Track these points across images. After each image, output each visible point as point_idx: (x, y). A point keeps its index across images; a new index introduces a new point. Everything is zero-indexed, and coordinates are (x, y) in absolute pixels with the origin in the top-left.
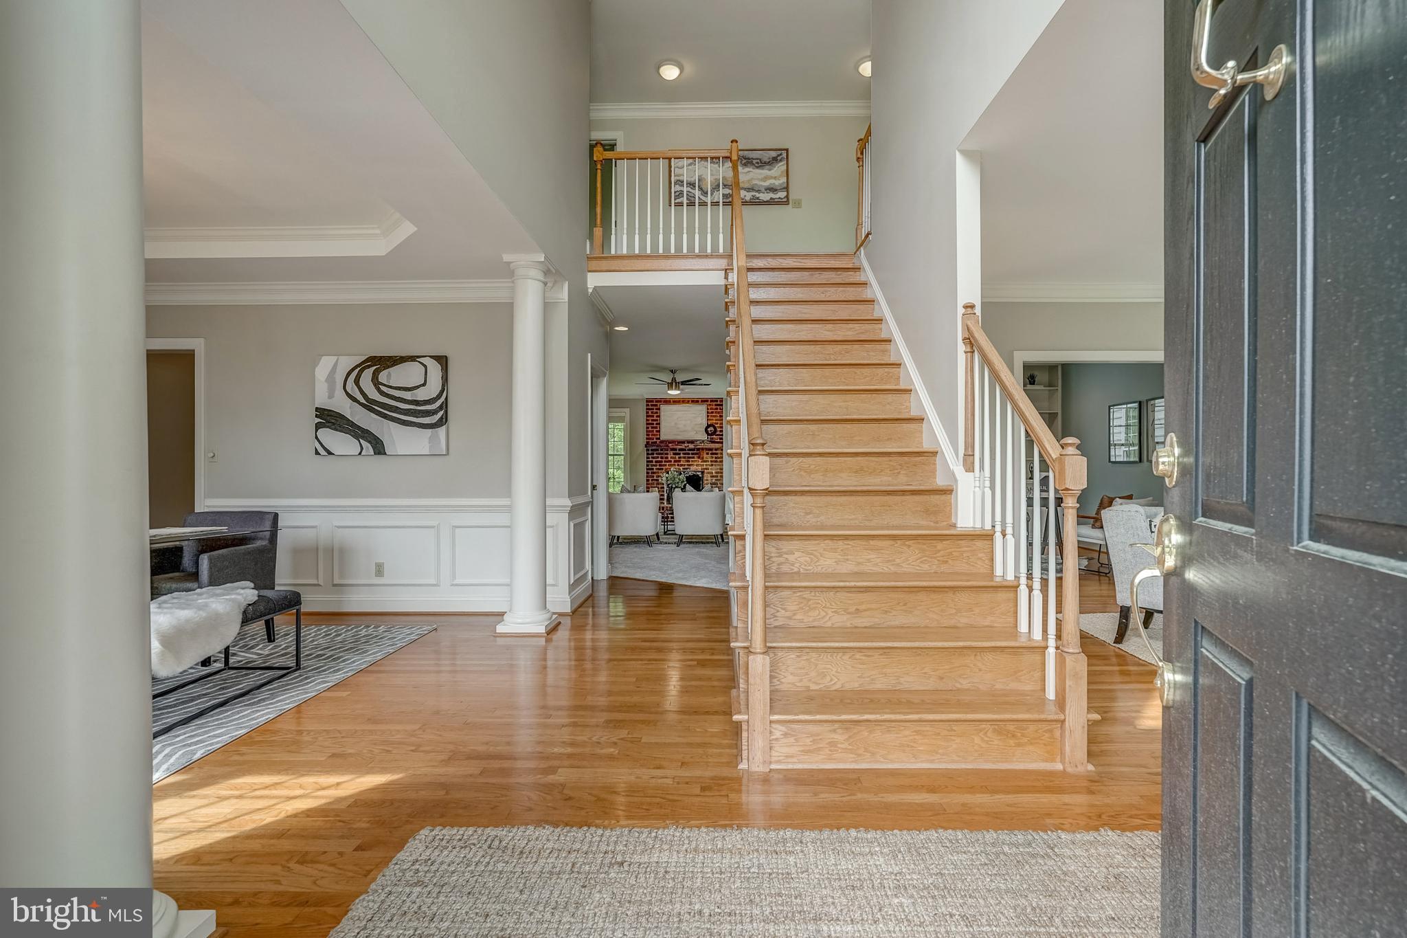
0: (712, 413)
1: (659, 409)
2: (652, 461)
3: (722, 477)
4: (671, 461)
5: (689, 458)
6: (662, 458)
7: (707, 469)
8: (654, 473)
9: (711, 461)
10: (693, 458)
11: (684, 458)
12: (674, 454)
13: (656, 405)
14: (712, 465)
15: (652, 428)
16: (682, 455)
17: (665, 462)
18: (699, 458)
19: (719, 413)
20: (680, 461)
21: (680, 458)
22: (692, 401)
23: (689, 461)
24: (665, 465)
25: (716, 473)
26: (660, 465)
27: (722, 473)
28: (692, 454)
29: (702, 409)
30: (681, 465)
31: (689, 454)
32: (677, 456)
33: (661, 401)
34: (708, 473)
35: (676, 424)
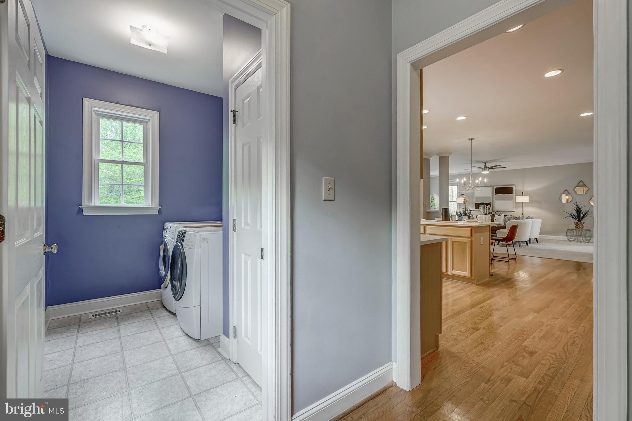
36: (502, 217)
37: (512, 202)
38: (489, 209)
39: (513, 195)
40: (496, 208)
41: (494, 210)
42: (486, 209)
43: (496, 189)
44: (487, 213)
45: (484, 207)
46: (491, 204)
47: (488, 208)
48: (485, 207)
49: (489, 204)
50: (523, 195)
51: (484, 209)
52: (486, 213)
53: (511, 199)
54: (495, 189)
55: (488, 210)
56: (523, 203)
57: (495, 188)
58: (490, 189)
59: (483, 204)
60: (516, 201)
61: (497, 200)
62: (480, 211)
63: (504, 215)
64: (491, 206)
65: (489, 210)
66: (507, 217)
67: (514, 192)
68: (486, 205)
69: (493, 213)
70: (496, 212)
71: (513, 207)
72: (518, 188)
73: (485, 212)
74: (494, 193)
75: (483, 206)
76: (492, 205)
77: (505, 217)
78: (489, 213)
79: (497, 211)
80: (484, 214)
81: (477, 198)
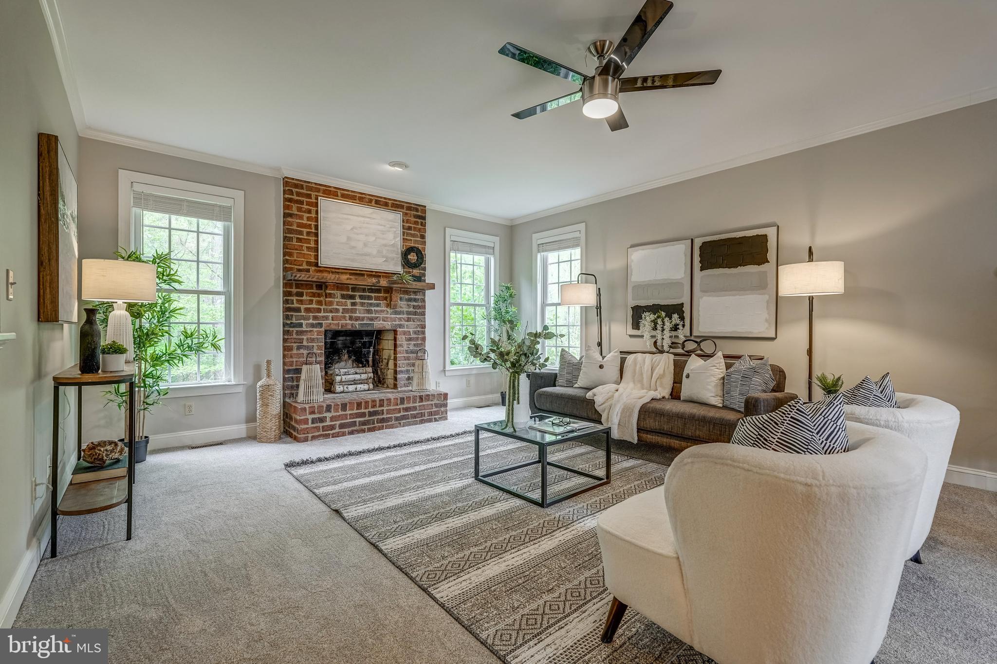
0: (409, 228)
1: (316, 205)
2: (298, 310)
3: (424, 339)
4: (337, 311)
5: (371, 304)
6: (320, 303)
7: (400, 326)
8: (302, 333)
9: (408, 313)
10: (378, 305)
11: (362, 304)
12: (343, 297)
13: (309, 196)
14: (408, 320)
15: (299, 240)
16: (358, 300)
17: (325, 311)
18: (388, 305)
19: (419, 230)
20: (353, 311)
21: (353, 304)
22: (377, 202)
23: (369, 312)
24: (327, 318)
25: (415, 333)
26: (315, 318)
27: (424, 333)
28: (377, 298)
29: (393, 221)
30: (357, 319)
31: (370, 298)
32: (349, 302)
33: (318, 190)
34: (404, 333)
35: (349, 238)
36: (716, 368)
37: (766, 297)
38: (675, 328)
39: (767, 268)
40: (703, 327)
41: (695, 333)
42: (663, 330)
43: (704, 246)
44: (666, 348)
45: (655, 322)
46: (686, 309)
47: (668, 325)
48: (659, 321)
49: (675, 309)
50: (811, 260)
51: (655, 329)
52: (663, 346)
53: (761, 286)
54: (701, 248)
55: (667, 333)
56: (811, 299)
57: (698, 243)
58: (681, 250)
59: (654, 309)
60: (780, 294)
61: (704, 291)
62: (642, 336)
63: (726, 357)
64: (682, 318)
65: (674, 333)
66: (737, 363)
67: (771, 255)
68: (663, 314)
69: (691, 346)
70: (700, 340)
71: (766, 320)
72: (785, 238)
73: (659, 344)
74: (697, 265)
75: (653, 317)
76: (687, 315)
77: (728, 366)
78: (673, 345)
79: (705, 338)
80: (654, 350)
81: (640, 288)
